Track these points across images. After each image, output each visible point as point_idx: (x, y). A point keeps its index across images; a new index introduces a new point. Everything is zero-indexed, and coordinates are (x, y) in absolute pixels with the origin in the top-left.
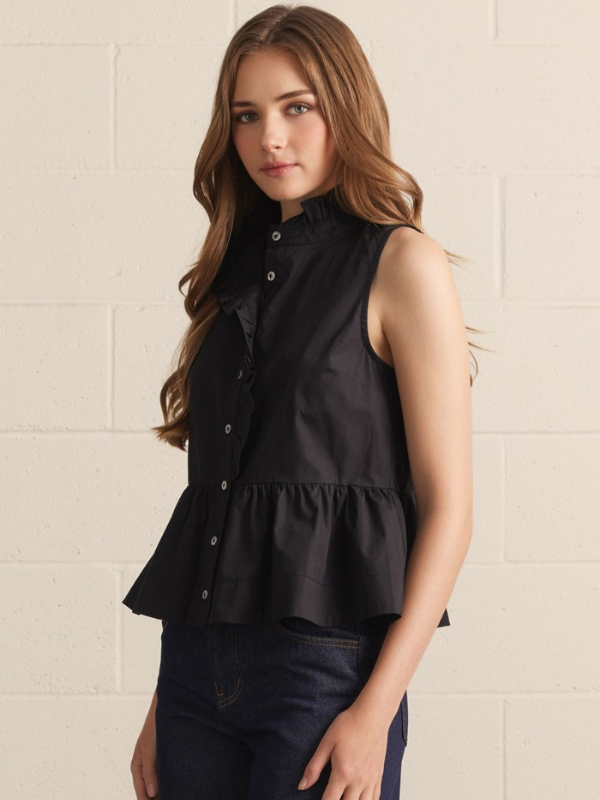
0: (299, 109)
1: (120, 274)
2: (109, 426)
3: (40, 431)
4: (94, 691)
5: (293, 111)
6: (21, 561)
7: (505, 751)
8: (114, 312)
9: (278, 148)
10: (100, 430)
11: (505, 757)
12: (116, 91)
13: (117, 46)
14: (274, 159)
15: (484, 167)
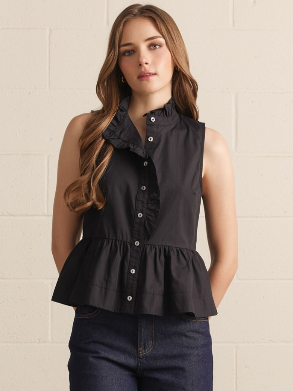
0: (155, 46)
1: (51, 139)
2: (46, 213)
3: (13, 215)
4: (38, 341)
5: (152, 47)
6: (3, 278)
7: (236, 371)
8: (48, 158)
9: (146, 63)
10: (41, 215)
11: (236, 373)
12: (50, 51)
13: (50, 29)
14: (145, 70)
15: (227, 89)
